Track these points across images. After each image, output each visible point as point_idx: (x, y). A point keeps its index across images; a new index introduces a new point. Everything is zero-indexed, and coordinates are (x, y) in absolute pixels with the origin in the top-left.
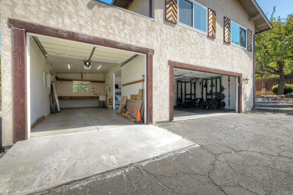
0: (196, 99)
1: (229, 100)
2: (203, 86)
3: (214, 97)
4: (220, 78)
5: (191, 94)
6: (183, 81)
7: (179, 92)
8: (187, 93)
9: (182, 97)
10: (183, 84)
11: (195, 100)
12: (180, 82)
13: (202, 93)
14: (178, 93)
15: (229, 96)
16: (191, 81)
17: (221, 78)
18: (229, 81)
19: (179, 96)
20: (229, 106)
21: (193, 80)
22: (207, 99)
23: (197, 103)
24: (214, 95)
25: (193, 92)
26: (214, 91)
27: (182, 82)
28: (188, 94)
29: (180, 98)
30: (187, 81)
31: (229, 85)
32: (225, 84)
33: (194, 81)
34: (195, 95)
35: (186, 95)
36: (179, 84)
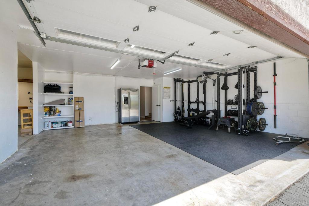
0: (206, 111)
1: (275, 116)
2: (221, 87)
3: (244, 108)
4: (254, 70)
5: (198, 102)
6: (185, 80)
7: (179, 98)
8: (191, 100)
9: (183, 106)
10: (186, 85)
11: (206, 113)
12: (180, 81)
13: (218, 101)
14: (176, 101)
15: (275, 107)
16: (197, 78)
17: (256, 71)
18: (275, 75)
19: (179, 104)
20: (275, 127)
21: (201, 76)
22: (228, 113)
23: (208, 118)
24: (244, 104)
25: (201, 99)
26: (244, 96)
27: (183, 82)
28: (193, 102)
29: (181, 108)
30: (191, 80)
31: (275, 84)
32: (265, 82)
33: (202, 79)
34: (204, 103)
35: (190, 103)
36: (179, 84)
